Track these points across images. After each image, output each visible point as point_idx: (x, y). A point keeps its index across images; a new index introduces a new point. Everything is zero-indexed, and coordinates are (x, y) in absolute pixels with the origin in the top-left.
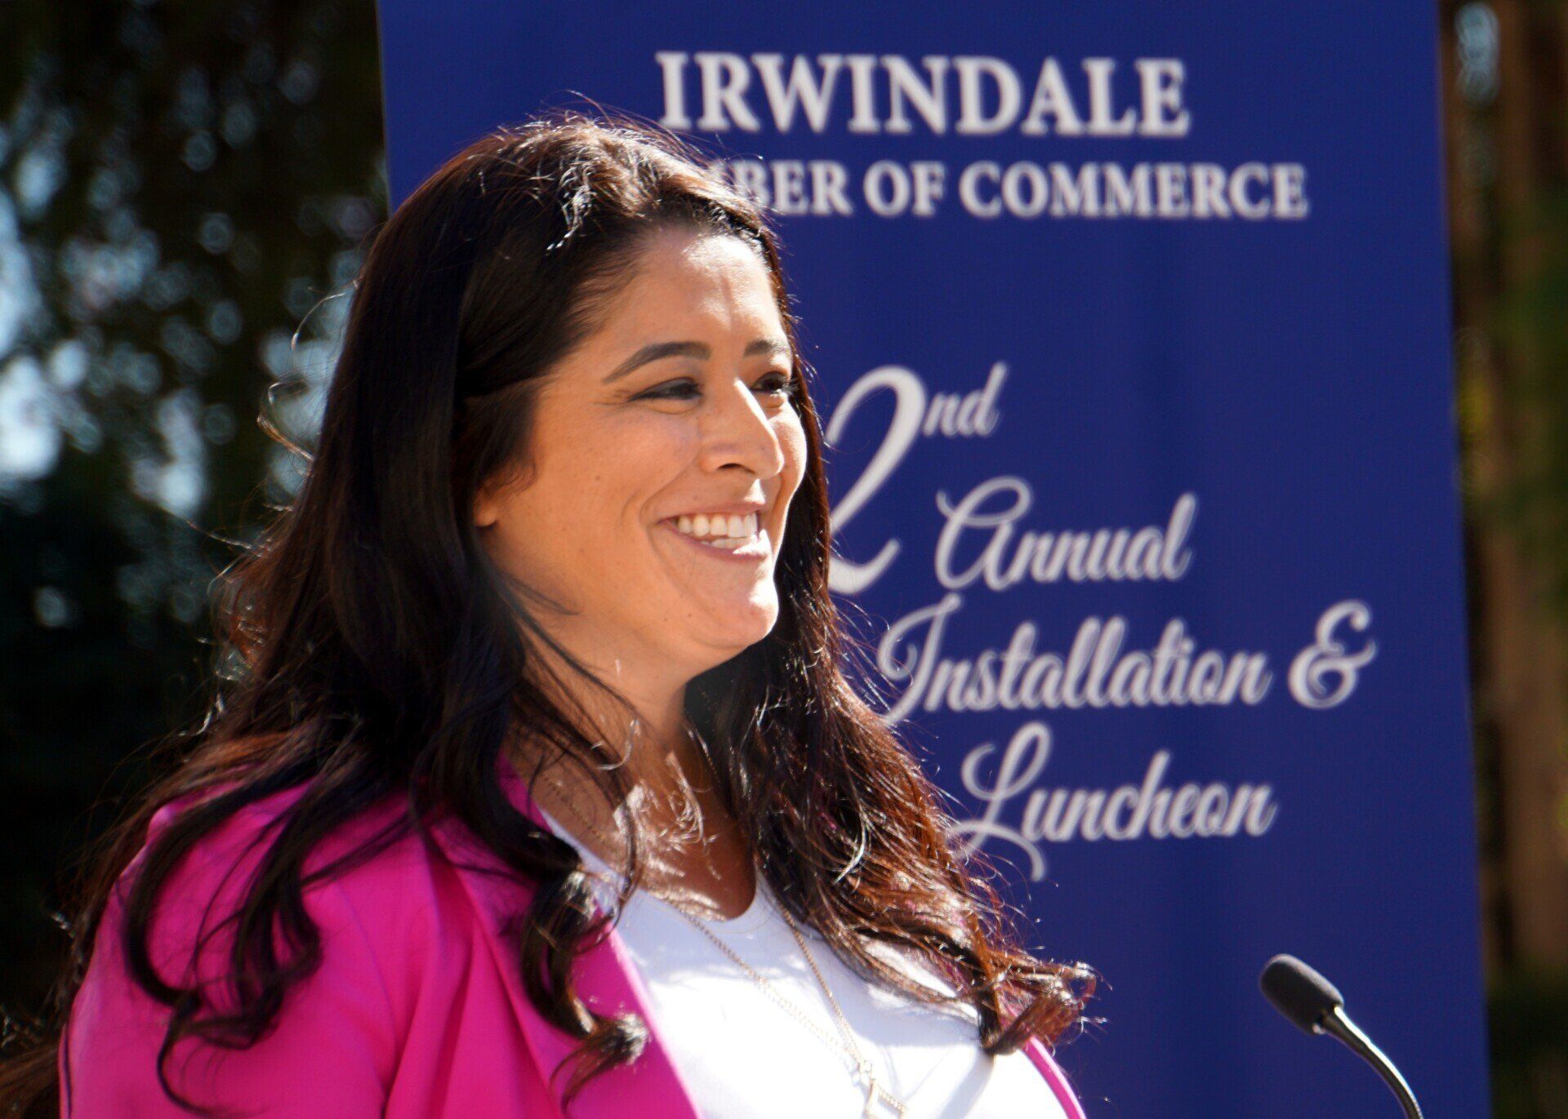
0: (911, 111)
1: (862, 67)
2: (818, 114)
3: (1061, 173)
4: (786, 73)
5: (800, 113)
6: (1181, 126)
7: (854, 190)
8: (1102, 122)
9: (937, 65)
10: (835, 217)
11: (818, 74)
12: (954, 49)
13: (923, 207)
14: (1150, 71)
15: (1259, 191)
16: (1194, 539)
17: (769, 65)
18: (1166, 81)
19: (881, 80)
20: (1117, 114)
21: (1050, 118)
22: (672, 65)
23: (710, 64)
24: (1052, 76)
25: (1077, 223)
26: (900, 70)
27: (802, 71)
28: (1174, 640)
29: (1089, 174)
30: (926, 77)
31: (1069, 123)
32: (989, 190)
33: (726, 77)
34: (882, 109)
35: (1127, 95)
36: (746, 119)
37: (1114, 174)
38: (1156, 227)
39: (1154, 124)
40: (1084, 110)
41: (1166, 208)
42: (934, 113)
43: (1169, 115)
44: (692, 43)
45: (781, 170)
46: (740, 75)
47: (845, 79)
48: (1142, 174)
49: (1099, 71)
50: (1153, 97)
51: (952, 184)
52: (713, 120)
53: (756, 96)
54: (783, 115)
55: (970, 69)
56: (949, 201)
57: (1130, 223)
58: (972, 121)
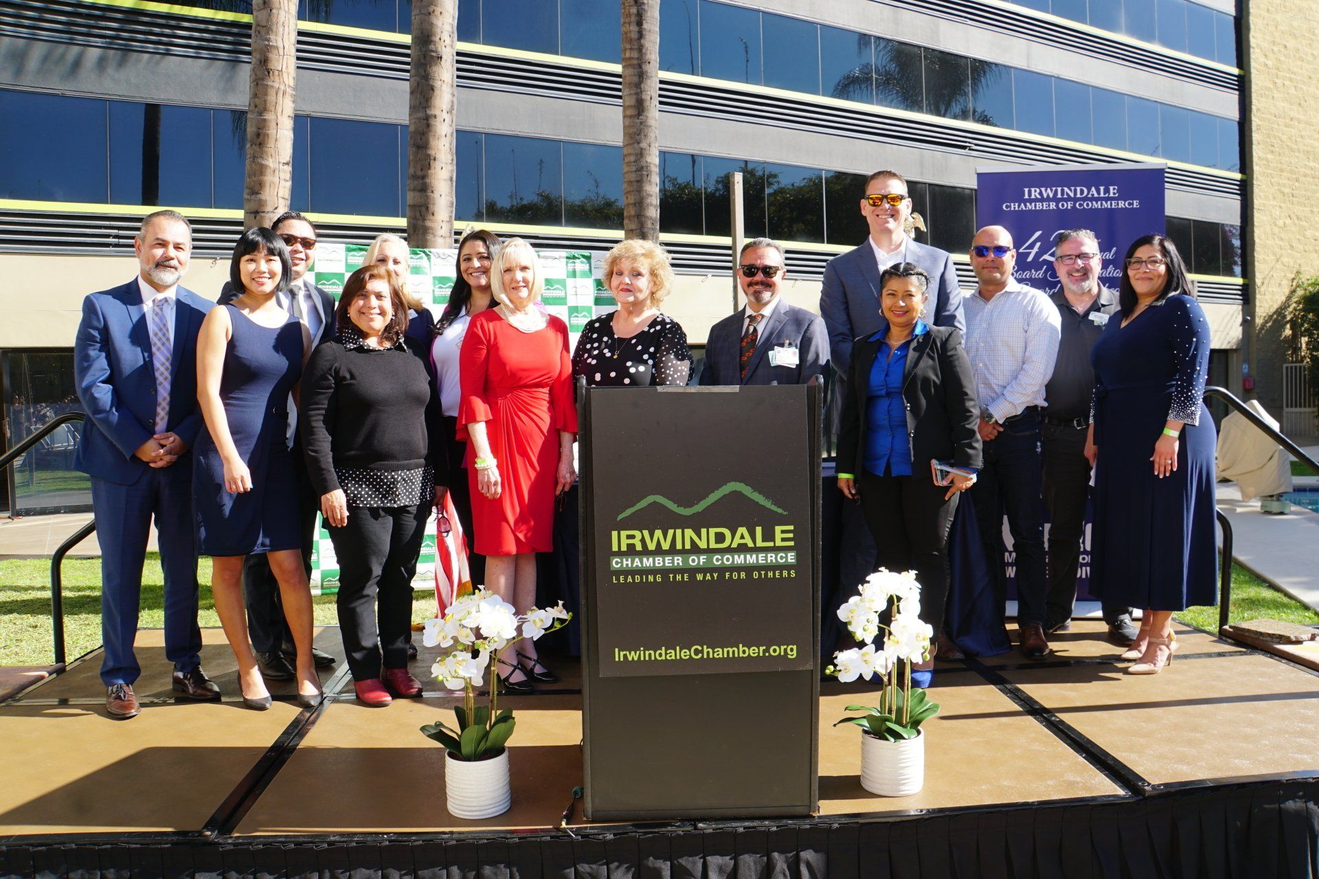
0: (1067, 194)
1: (1059, 189)
2: (1051, 195)
3: (1094, 203)
4: (1046, 190)
5: (1048, 195)
6: (1117, 195)
7: (1057, 206)
8: (1102, 195)
9: (1073, 188)
10: (1053, 209)
11: (1051, 190)
12: (1076, 186)
13: (1069, 208)
14: (1111, 188)
15: (1129, 204)
16: (1115, 253)
17: (1043, 189)
18: (1114, 189)
19: (1063, 191)
20: (1105, 194)
21: (1093, 195)
22: (1026, 190)
23: (1033, 190)
24: (1093, 189)
25: (1097, 209)
26: (1066, 189)
27: (1049, 190)
28: (1111, 268)
29: (1099, 203)
30: (1071, 190)
31: (1096, 195)
32: (1080, 205)
33: (1035, 191)
34: (1062, 194)
35: (1107, 191)
36: (1039, 197)
37: (1104, 202)
38: (1111, 209)
39: (1111, 195)
40: (1099, 192)
41: (1113, 207)
42: (1072, 195)
43: (1114, 194)
44: (1030, 187)
45: (1044, 204)
46: (1038, 190)
47: (1056, 191)
48: (1109, 202)
49: (1102, 188)
50: (1112, 191)
51: (1075, 205)
52: (1033, 197)
53: (1041, 193)
54: (1045, 196)
55: (1078, 189)
56: (1074, 207)
57: (1107, 209)
58: (1079, 195)
